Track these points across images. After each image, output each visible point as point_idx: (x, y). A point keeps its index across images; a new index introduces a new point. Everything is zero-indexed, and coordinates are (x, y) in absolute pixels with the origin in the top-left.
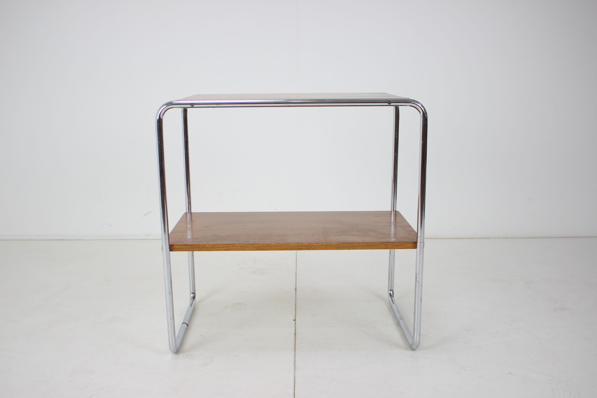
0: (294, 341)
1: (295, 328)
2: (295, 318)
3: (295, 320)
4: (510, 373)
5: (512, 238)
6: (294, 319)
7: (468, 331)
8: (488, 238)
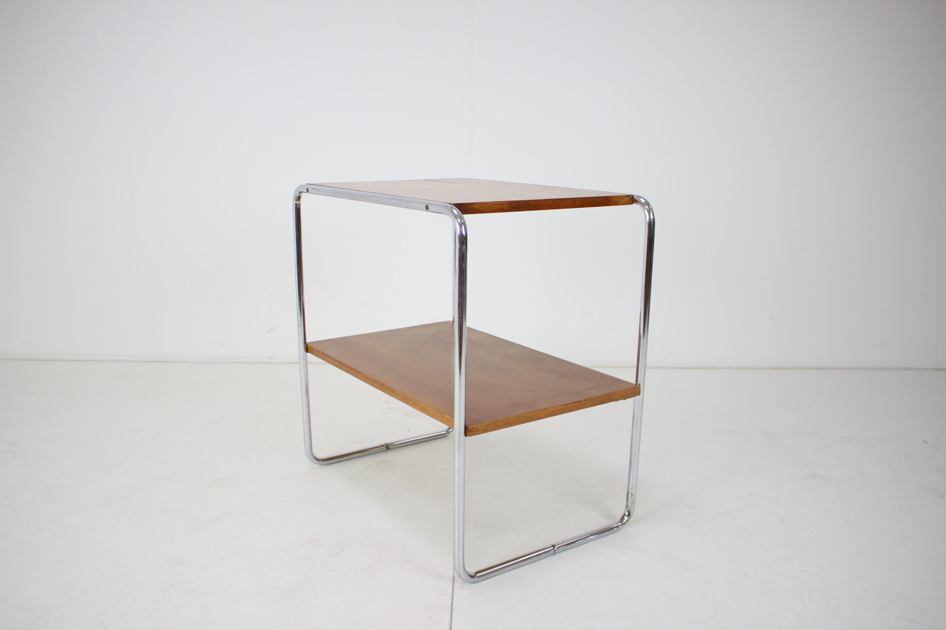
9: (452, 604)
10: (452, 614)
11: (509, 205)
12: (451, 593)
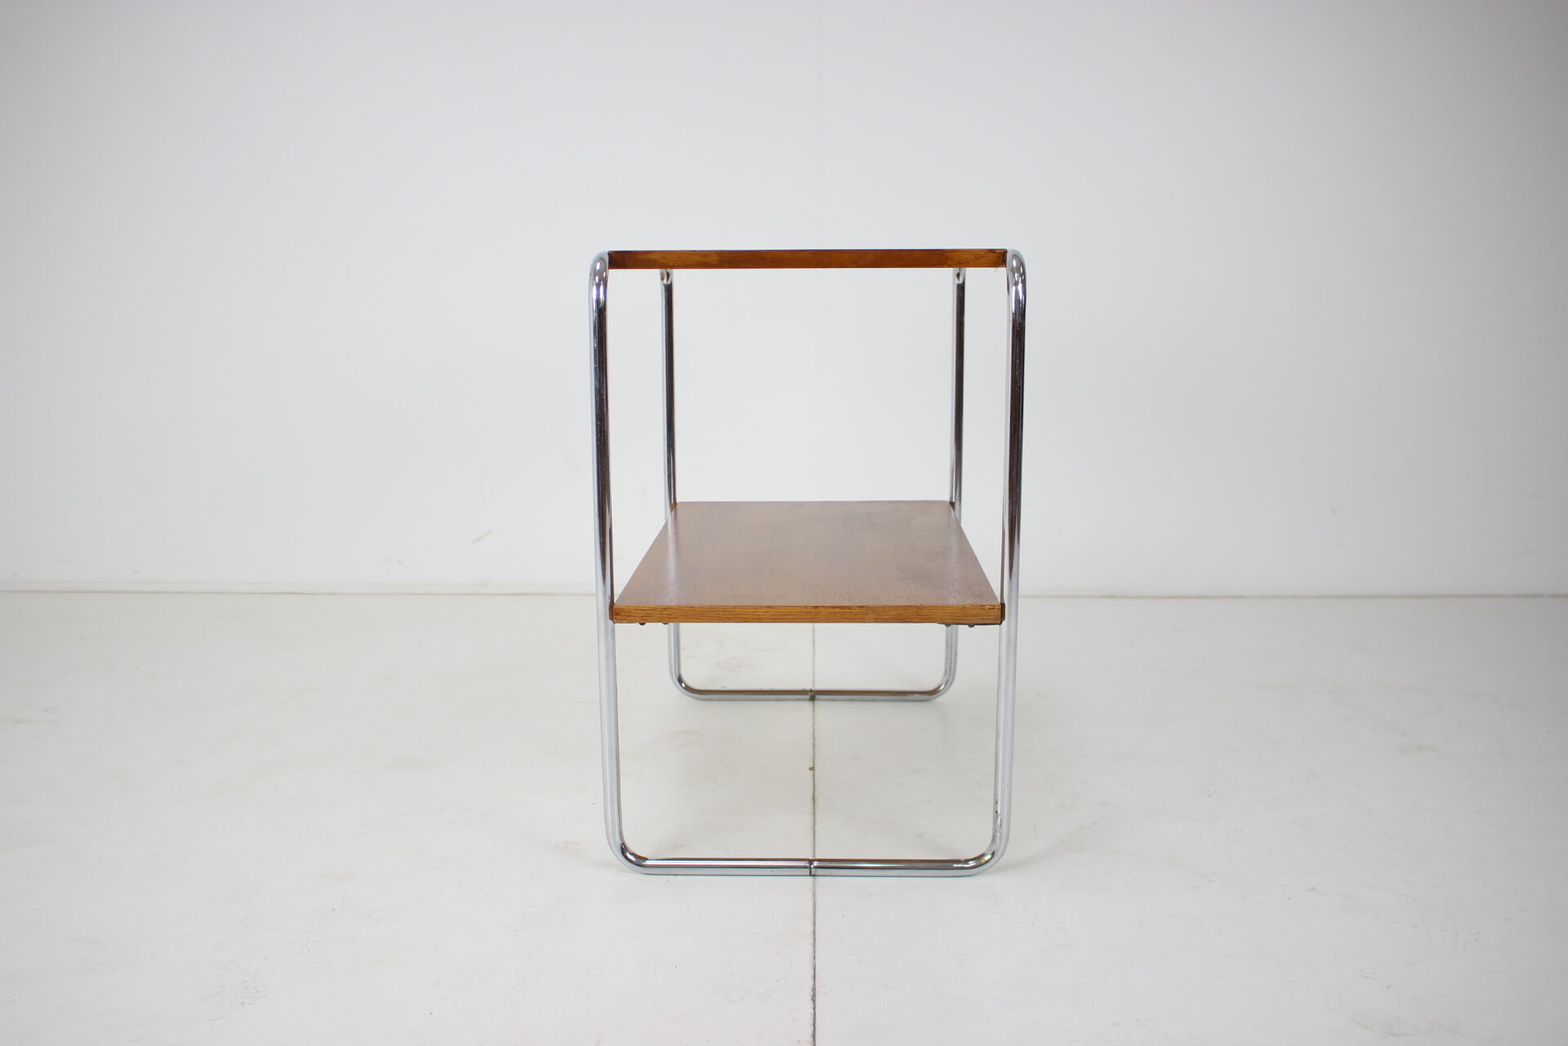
0: (812, 816)
1: (812, 787)
2: (814, 764)
3: (812, 769)
4: (1313, 889)
5: (1293, 597)
6: (811, 766)
7: (1209, 796)
8: (1240, 597)
9: (814, 933)
10: (814, 947)
11: (720, 256)
12: (812, 917)
